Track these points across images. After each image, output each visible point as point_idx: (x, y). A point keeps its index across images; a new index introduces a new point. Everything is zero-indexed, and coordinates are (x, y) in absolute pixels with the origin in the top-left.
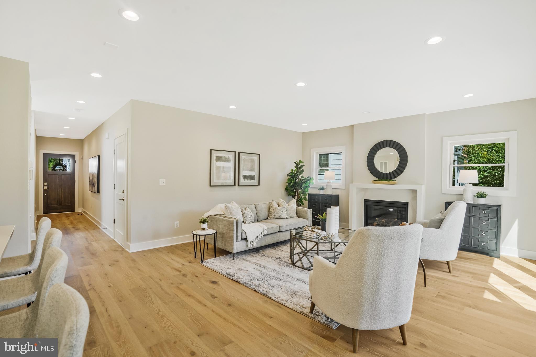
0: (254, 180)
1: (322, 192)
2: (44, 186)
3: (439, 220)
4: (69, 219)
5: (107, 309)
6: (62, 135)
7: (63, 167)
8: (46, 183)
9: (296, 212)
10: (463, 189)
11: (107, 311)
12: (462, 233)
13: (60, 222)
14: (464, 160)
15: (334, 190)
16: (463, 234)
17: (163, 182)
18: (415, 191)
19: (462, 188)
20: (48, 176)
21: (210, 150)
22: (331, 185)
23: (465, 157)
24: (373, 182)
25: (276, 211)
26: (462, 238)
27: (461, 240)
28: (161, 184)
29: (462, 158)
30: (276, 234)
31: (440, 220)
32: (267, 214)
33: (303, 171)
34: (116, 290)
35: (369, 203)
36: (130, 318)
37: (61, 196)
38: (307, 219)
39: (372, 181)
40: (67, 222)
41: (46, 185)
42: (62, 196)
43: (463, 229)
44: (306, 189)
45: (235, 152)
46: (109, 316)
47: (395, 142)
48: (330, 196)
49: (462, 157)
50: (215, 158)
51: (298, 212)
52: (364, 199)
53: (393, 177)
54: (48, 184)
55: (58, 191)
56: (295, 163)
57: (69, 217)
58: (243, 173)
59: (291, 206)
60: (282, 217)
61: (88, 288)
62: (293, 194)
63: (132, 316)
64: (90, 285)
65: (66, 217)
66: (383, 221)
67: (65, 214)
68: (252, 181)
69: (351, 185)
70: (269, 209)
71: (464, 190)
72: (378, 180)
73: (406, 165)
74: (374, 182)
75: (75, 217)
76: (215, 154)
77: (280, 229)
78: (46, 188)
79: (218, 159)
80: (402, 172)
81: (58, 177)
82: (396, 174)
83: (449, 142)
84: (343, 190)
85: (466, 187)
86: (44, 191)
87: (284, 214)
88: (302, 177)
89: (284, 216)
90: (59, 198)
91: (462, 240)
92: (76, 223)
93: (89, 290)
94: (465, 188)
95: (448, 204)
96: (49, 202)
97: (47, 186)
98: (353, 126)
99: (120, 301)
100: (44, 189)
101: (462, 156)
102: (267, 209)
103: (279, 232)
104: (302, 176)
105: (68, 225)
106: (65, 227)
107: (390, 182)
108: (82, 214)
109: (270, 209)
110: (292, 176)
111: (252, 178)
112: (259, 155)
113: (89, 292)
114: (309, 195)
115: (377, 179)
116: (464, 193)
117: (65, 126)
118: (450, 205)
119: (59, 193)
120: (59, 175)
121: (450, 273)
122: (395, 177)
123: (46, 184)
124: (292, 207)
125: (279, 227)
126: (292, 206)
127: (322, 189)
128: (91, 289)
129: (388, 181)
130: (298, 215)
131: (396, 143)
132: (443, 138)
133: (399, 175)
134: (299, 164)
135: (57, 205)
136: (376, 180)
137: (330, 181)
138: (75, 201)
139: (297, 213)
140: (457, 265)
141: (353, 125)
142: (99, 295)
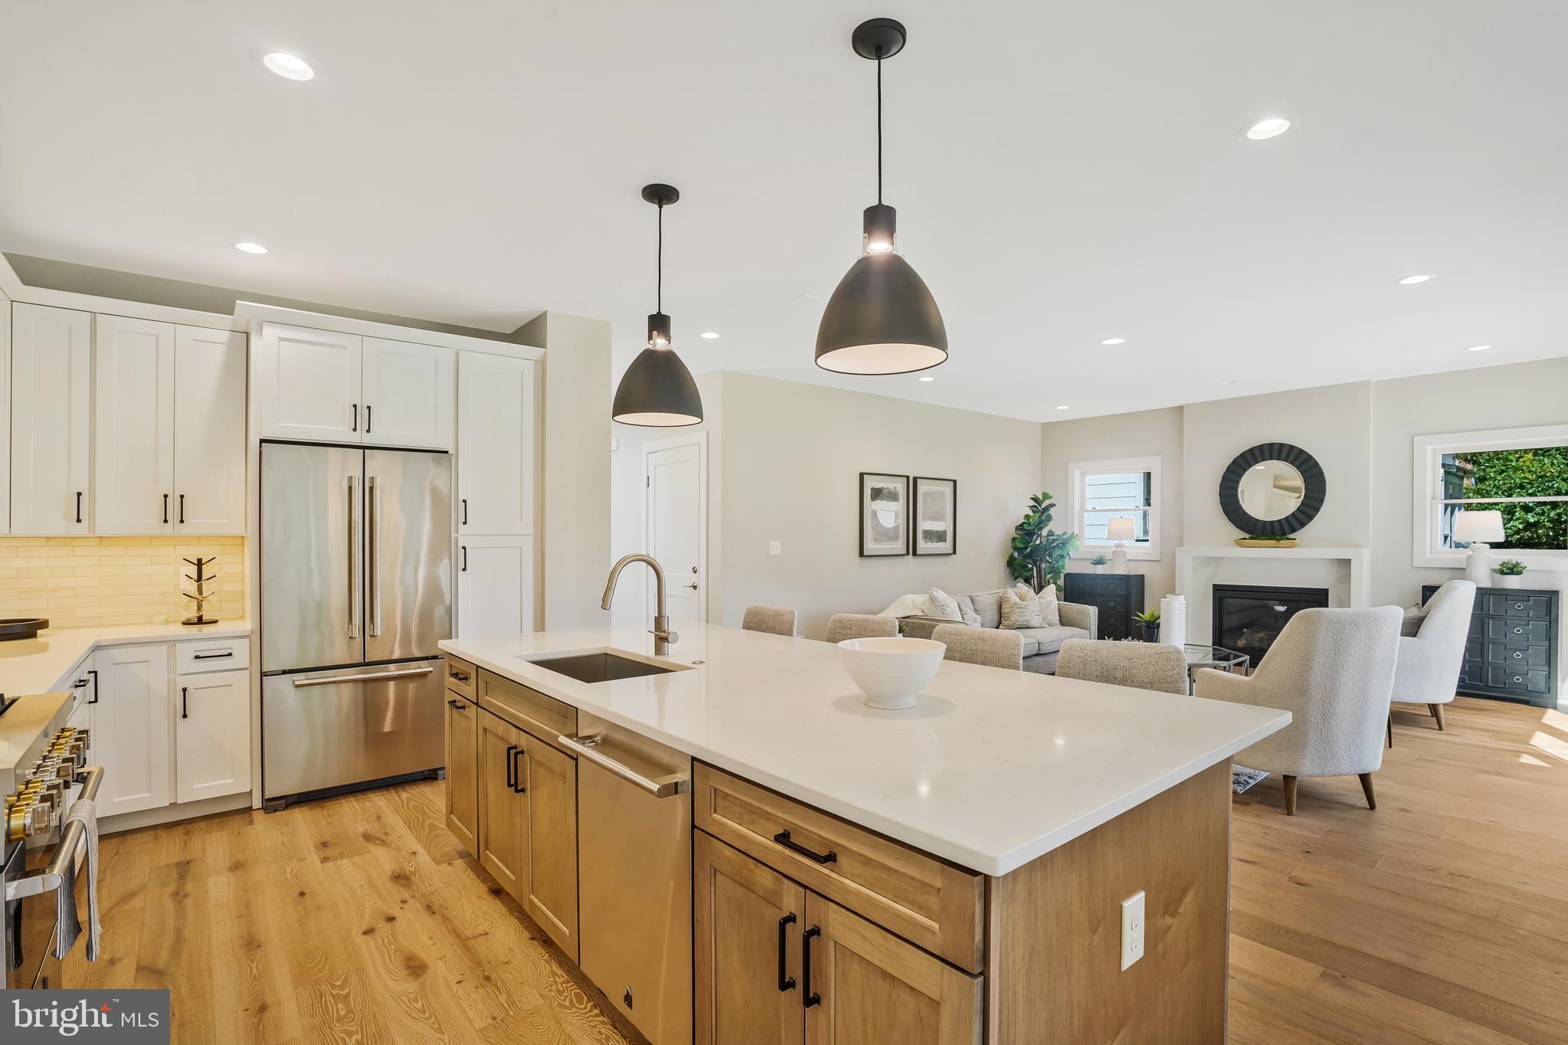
0: (945, 541)
1: (1100, 570)
3: (1414, 621)
9: (1058, 613)
10: (1465, 556)
12: (1465, 655)
14: (1462, 478)
15: (1131, 564)
16: (1467, 658)
17: (775, 547)
18: (1346, 563)
19: (1463, 554)
21: (861, 474)
22: (1125, 552)
23: (1466, 472)
24: (1237, 543)
25: (1019, 610)
26: (1463, 666)
27: (1463, 671)
28: (772, 553)
29: (1458, 473)
30: (1032, 659)
31: (1415, 619)
32: (996, 618)
33: (1049, 518)
35: (1225, 594)
38: (1088, 629)
39: (1235, 541)
43: (1466, 647)
44: (1061, 562)
45: (908, 477)
47: (1292, 447)
48: (1126, 578)
49: (1457, 471)
50: (869, 492)
51: (1063, 614)
52: (1214, 585)
53: (1287, 529)
56: (1032, 499)
58: (924, 525)
59: (1048, 599)
60: (1033, 623)
62: (1029, 576)
66: (1260, 635)
68: (941, 545)
69: (1178, 551)
70: (1000, 607)
71: (1469, 557)
72: (1250, 539)
73: (1322, 501)
74: (1240, 543)
76: (870, 483)
77: (1039, 649)
79: (877, 494)
80: (1311, 518)
82: (1295, 524)
83: (1429, 448)
84: (1155, 565)
85: (1473, 551)
87: (1037, 617)
88: (1051, 533)
89: (1036, 621)
91: (1465, 670)
94: (1471, 553)
95: (1429, 591)
98: (1181, 408)
101: (1458, 468)
102: (995, 608)
103: (1036, 655)
104: (1050, 531)
107: (1282, 542)
109: (1003, 607)
110: (1026, 532)
111: (940, 537)
112: (955, 482)
114: (1068, 576)
115: (1247, 536)
116: (1467, 565)
118: (1434, 592)
121: (1441, 729)
122: (1294, 530)
124: (1050, 603)
125: (1039, 643)
126: (1051, 601)
127: (1100, 562)
129: (1277, 540)
130: (1064, 620)
131: (1295, 449)
132: (1415, 438)
133: (1303, 525)
134: (1043, 502)
136: (1245, 539)
137: (1123, 542)
139: (1060, 616)
140: (1453, 719)
141: (1183, 407)
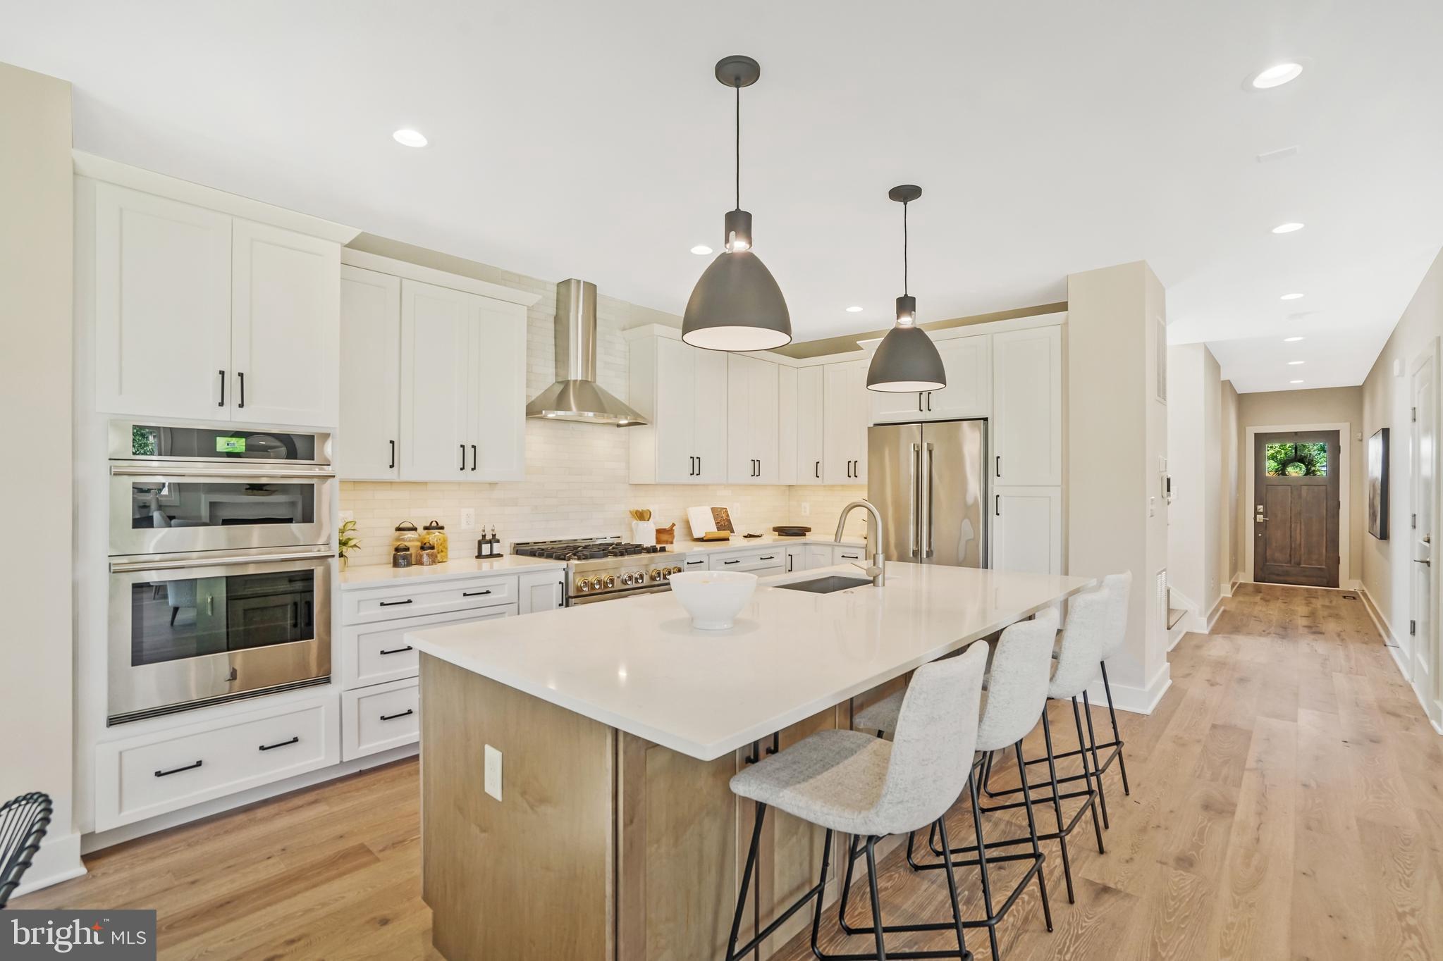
2: (1256, 513)
4: (1309, 605)
5: (1261, 826)
6: (1297, 383)
7: (1306, 466)
8: (1262, 506)
11: (1258, 829)
13: (1283, 606)
20: (1267, 488)
34: (1317, 802)
36: (1304, 874)
37: (1298, 542)
40: (1301, 609)
41: (1262, 511)
42: (1303, 543)
46: (1258, 840)
54: (1265, 508)
55: (1292, 530)
57: (1313, 600)
61: (1251, 763)
63: (1314, 873)
64: (1261, 761)
65: (1306, 599)
67: (1307, 589)
75: (1331, 602)
78: (1260, 518)
81: (1291, 493)
86: (1257, 524)
90: (1293, 546)
92: (1323, 617)
93: (1250, 770)
96: (1268, 554)
97: (1265, 514)
99: (1309, 828)
100: (1258, 521)
105: (1299, 618)
106: (1288, 620)
108: (1354, 598)
113: (1246, 774)
117: (1290, 361)
119: (1293, 533)
120: (1295, 486)
123: (1261, 508)
128: (1256, 769)
135: (1289, 565)
138: (1339, 558)
142: (1266, 791)
